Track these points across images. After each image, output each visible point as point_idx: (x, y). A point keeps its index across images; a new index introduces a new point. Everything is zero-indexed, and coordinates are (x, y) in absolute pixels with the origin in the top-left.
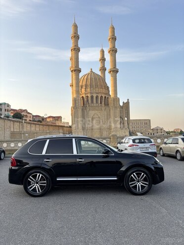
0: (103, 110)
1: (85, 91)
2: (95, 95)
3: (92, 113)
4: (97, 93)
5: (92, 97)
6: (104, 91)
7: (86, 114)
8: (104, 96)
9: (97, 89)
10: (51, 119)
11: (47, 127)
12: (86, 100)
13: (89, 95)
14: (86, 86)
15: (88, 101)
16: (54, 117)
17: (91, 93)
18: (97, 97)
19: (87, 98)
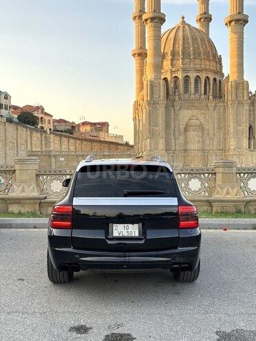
0: (211, 109)
1: (172, 65)
2: (193, 75)
3: (185, 115)
4: (199, 71)
5: (187, 79)
6: (212, 66)
7: (173, 117)
8: (211, 77)
9: (198, 61)
10: (88, 128)
11: (89, 143)
12: (172, 85)
13: (180, 75)
14: (174, 54)
15: (176, 87)
16: (94, 124)
17: (184, 70)
18: (197, 79)
19: (175, 82)
